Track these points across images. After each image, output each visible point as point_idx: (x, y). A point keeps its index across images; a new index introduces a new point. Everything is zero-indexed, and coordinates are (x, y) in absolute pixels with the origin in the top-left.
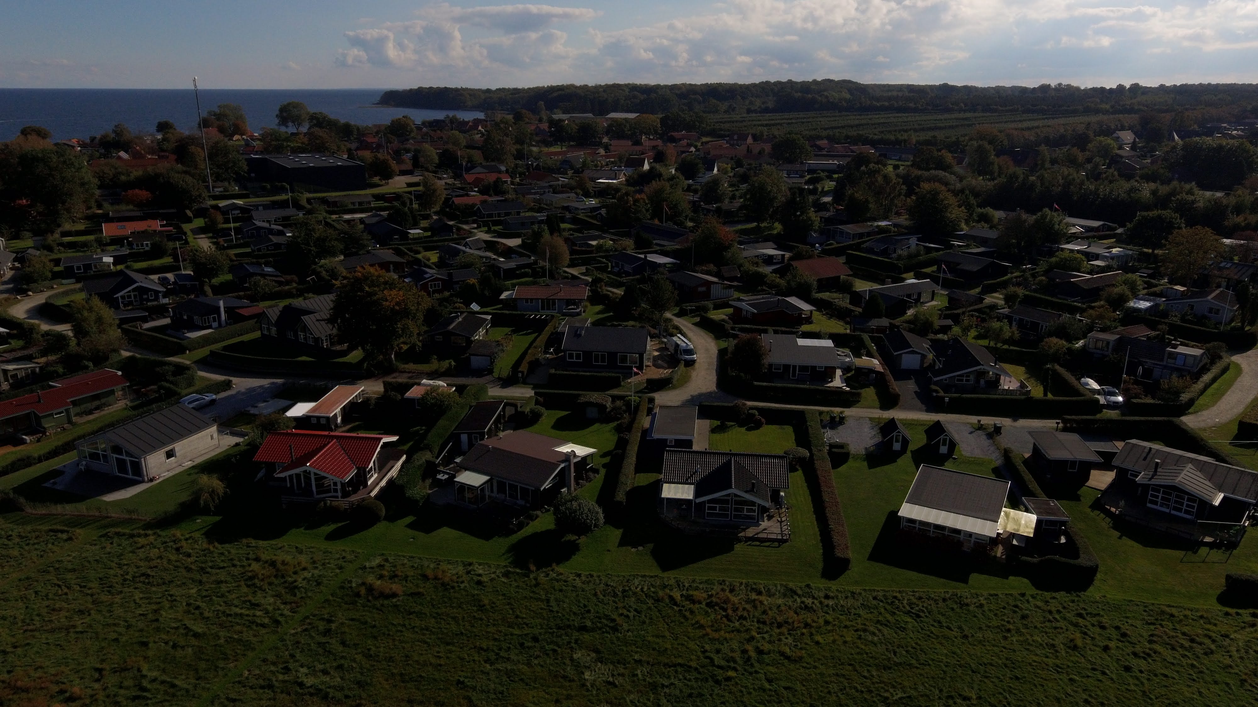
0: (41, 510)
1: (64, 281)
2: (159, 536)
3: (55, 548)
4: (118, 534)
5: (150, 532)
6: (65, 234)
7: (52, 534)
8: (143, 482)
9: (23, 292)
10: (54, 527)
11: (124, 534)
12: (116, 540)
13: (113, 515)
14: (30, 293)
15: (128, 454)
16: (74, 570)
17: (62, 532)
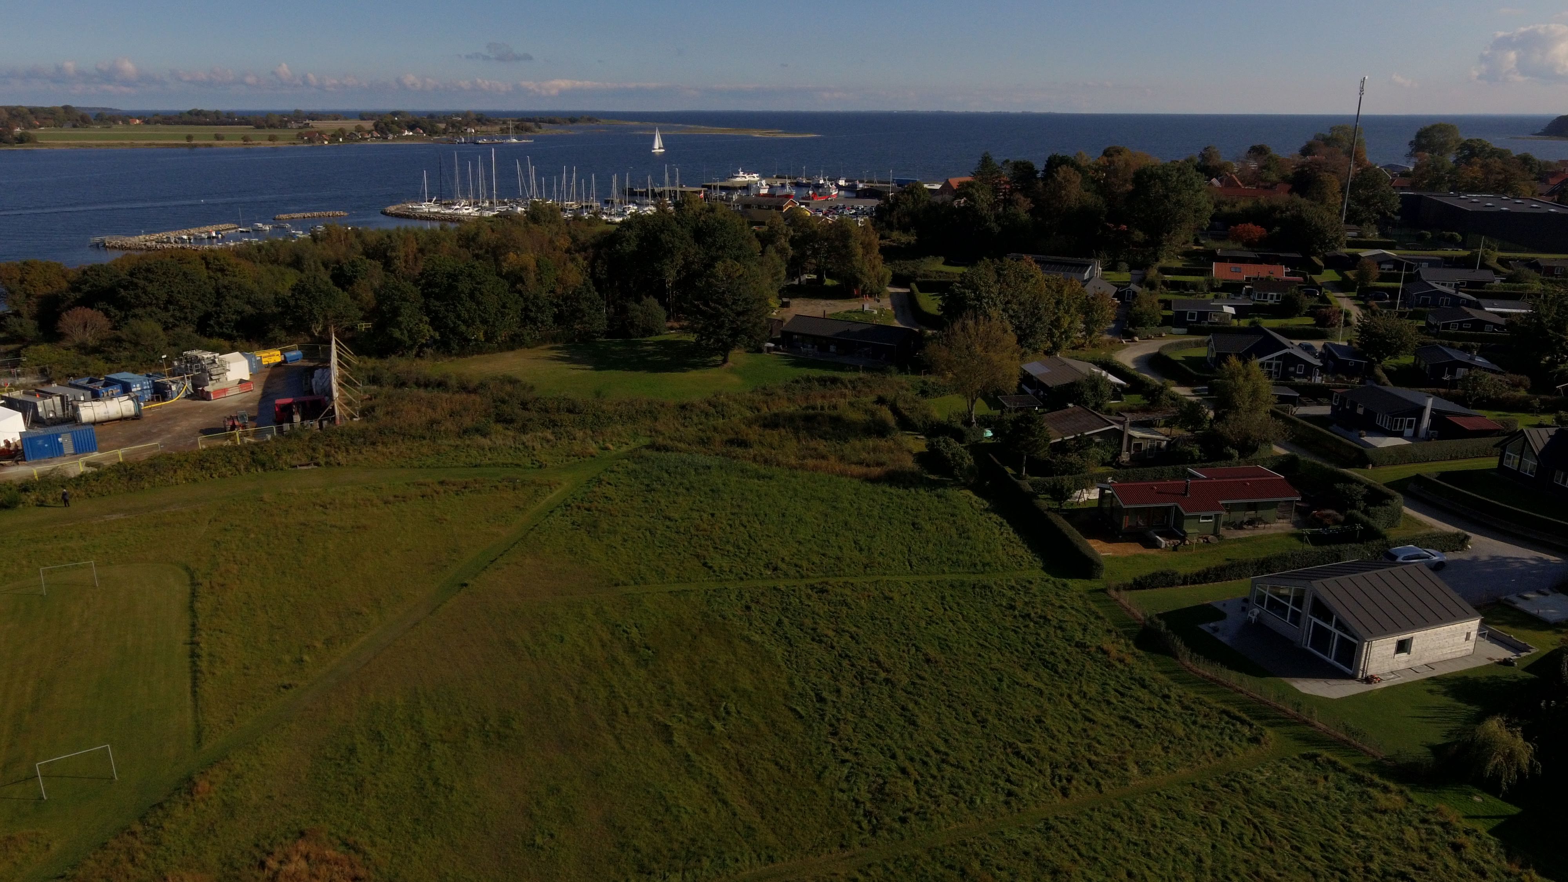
0: (1207, 670)
1: (1174, 330)
2: (1410, 800)
3: (1237, 749)
4: (1333, 764)
5: (1392, 785)
6: (1165, 271)
7: (1226, 718)
8: (1353, 677)
9: (1130, 336)
10: (1231, 709)
11: (1343, 770)
12: (1331, 775)
13: (1316, 722)
14: (1137, 339)
15: (1340, 625)
16: (1272, 805)
17: (1243, 722)
